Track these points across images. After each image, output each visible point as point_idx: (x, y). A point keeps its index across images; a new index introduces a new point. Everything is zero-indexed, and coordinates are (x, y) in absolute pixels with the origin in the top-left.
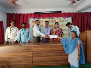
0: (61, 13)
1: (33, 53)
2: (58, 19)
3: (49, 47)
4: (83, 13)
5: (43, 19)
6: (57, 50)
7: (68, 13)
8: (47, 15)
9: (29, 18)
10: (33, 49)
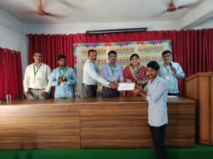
0: (145, 31)
1: (82, 119)
2: (140, 45)
3: (116, 107)
4: (198, 31)
5: (106, 45)
6: (132, 113)
7: (162, 31)
8: (114, 36)
9: (74, 44)
10: (81, 111)
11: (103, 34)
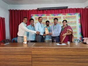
0: (67, 8)
2: (64, 15)
5: (47, 15)
6: (63, 54)
7: (75, 8)
9: (32, 15)
10: (32, 51)
11: (46, 10)
